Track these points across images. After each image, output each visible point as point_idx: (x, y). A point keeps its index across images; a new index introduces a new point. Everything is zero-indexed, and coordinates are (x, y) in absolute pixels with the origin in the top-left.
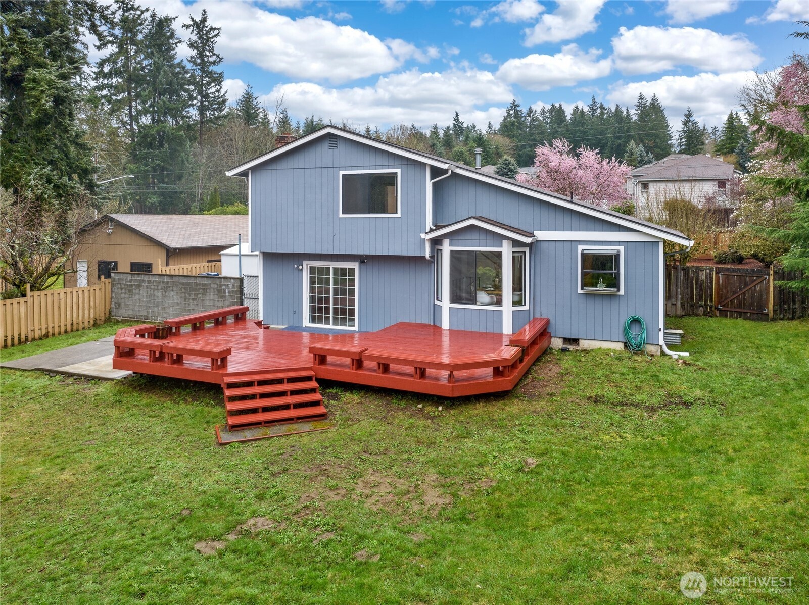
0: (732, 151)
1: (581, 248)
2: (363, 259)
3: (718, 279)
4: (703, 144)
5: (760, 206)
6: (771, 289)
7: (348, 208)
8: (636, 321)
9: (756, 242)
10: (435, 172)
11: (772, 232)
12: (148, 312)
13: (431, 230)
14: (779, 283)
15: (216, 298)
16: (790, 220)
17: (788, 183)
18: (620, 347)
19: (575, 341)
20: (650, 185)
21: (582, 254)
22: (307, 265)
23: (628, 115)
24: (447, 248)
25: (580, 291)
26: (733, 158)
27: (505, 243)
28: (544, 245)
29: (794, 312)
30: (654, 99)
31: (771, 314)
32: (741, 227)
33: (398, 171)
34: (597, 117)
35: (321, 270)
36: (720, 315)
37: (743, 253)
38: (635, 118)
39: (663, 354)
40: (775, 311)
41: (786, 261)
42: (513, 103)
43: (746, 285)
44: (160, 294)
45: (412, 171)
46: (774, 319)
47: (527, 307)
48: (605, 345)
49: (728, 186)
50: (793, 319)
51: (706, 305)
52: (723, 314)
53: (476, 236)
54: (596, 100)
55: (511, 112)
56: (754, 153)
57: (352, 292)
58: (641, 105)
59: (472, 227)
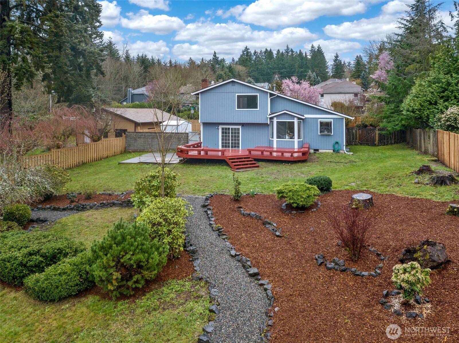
0: (359, 77)
1: (319, 120)
2: (243, 125)
3: (359, 132)
4: (344, 72)
5: (373, 106)
6: (377, 135)
7: (239, 107)
8: (337, 143)
9: (372, 120)
10: (271, 95)
11: (377, 115)
12: (144, 148)
13: (270, 115)
14: (379, 132)
15: (177, 141)
16: (383, 111)
17: (382, 98)
18: (332, 151)
19: (318, 150)
20: (325, 95)
21: (320, 122)
22: (220, 127)
23: (306, 56)
24: (275, 120)
25: (319, 134)
26: (359, 81)
27: (295, 119)
28: (307, 119)
29: (384, 143)
30: (319, 47)
31: (377, 144)
32: (366, 114)
33: (258, 94)
34: (290, 56)
35: (226, 129)
36: (360, 145)
37: (367, 123)
38: (309, 57)
39: (345, 153)
40: (378, 143)
41: (381, 125)
42: (246, 48)
43: (369, 134)
44: (150, 140)
45: (263, 94)
46: (378, 146)
47: (302, 140)
48: (327, 151)
49: (359, 96)
50: (384, 145)
51: (355, 141)
52: (361, 144)
53: (285, 116)
54: (289, 47)
55: (245, 53)
56: (371, 86)
57: (239, 137)
58: (313, 51)
59: (285, 113)
